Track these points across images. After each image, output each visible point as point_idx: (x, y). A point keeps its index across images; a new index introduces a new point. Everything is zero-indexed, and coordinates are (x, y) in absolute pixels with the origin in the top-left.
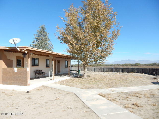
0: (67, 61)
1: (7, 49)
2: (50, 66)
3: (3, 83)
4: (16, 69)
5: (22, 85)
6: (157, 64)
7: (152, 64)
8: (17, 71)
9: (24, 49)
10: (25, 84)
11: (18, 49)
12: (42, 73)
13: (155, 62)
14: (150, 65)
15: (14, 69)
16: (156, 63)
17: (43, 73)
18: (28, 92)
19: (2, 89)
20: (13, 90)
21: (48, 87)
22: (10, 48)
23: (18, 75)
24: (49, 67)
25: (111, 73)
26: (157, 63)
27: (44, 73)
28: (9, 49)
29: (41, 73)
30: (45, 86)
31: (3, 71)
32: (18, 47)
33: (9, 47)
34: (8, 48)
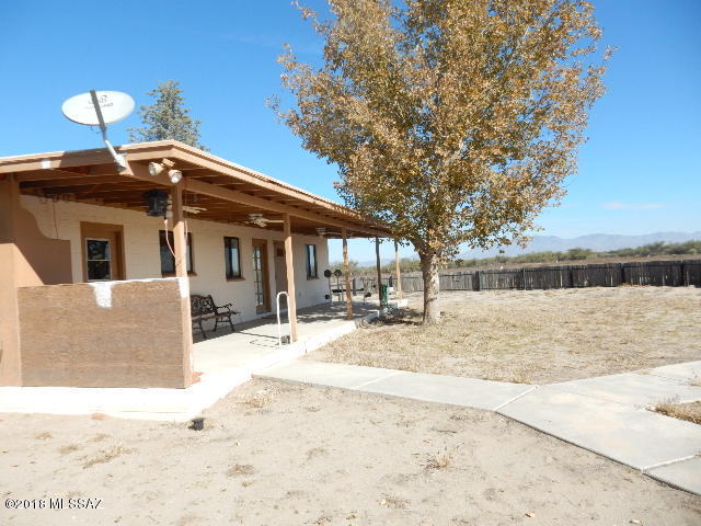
0: (311, 248)
1: (46, 165)
2: (244, 275)
3: (27, 381)
4: (103, 290)
5: (153, 384)
6: (667, 247)
7: (645, 247)
8: (113, 301)
9: (159, 161)
10: (175, 376)
11: (121, 160)
12: (215, 308)
13: (659, 240)
14: (638, 253)
15: (92, 290)
16: (663, 242)
17: (220, 311)
18: (197, 425)
19: (27, 415)
20: (96, 417)
21: (299, 383)
22: (66, 157)
23: (123, 326)
24: (239, 277)
25: (516, 292)
26: (666, 244)
27: (226, 310)
28: (57, 164)
29: (209, 311)
30: (274, 380)
31: (21, 308)
32: (118, 150)
33: (60, 153)
34: (52, 159)
